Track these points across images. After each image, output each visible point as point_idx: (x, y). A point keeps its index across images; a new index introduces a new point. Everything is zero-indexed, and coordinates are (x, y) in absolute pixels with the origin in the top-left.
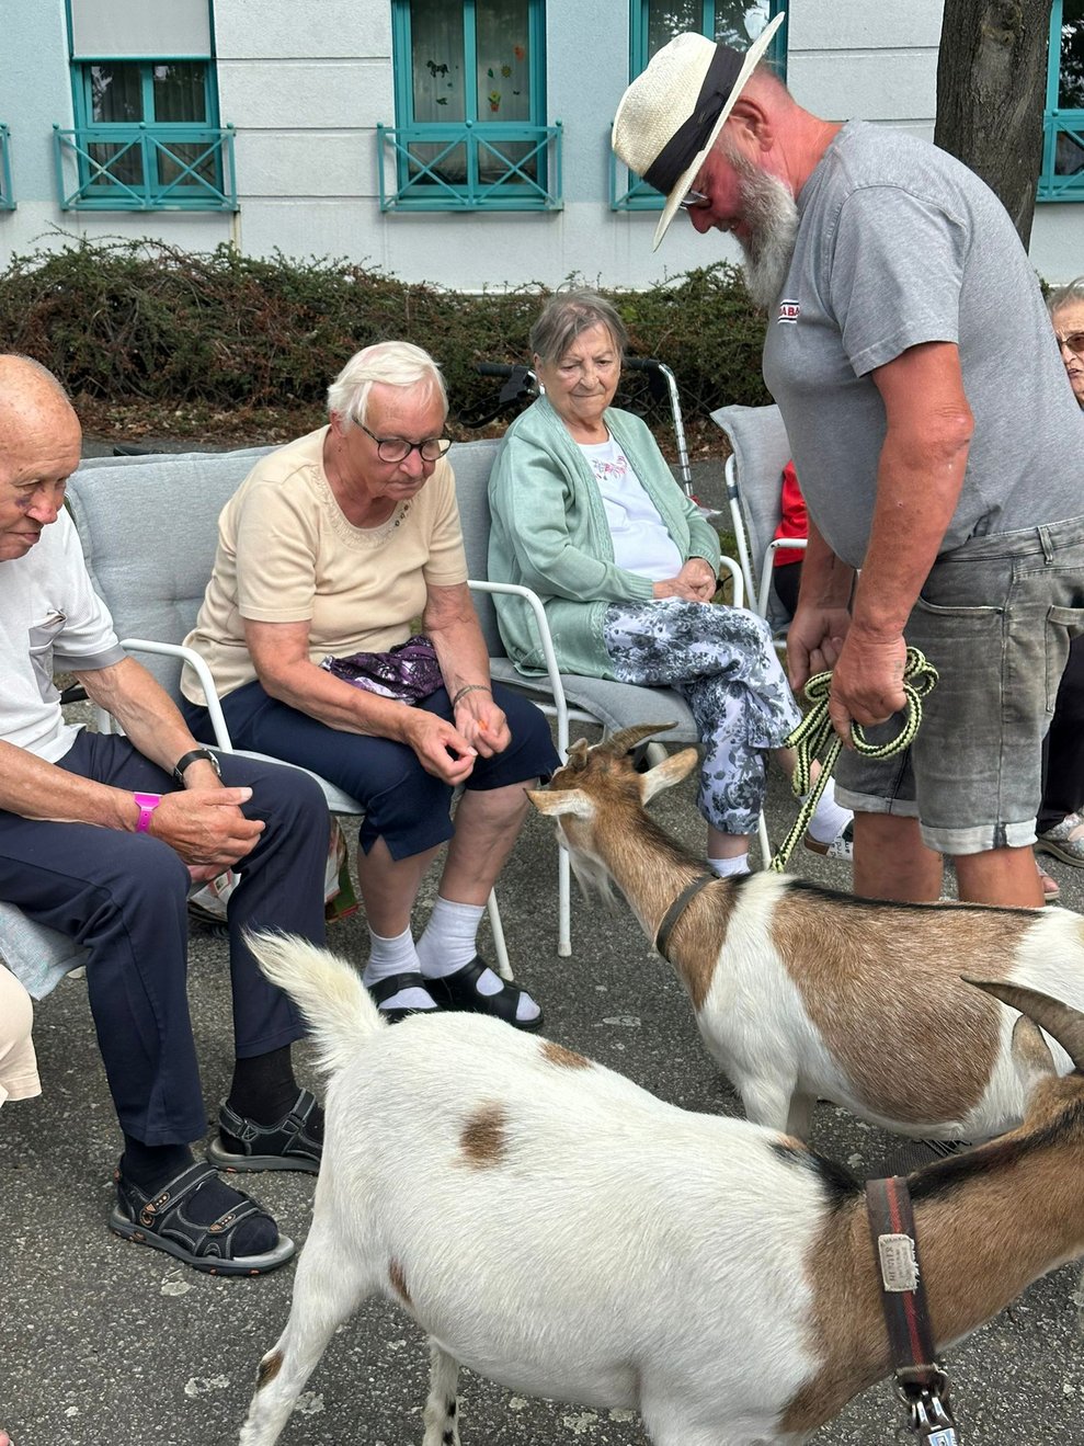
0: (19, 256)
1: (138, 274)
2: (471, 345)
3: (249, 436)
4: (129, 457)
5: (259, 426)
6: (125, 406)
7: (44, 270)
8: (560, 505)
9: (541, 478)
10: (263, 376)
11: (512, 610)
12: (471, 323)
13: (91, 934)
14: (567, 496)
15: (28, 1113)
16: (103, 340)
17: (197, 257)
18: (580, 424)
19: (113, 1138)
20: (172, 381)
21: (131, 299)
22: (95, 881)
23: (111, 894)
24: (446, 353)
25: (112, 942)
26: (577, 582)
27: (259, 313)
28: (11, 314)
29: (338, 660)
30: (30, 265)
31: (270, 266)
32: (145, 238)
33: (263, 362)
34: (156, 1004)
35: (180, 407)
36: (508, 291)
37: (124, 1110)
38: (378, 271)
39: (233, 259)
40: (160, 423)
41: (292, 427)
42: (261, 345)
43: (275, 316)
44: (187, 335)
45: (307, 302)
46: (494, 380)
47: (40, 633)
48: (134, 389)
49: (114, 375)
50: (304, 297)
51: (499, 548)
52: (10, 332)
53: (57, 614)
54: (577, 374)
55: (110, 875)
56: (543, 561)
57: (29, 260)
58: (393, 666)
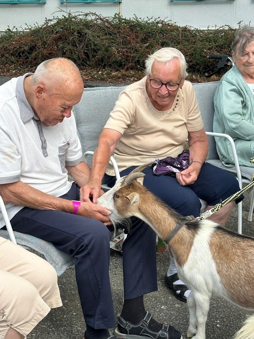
0: (48, 19)
1: (87, 25)
2: (203, 48)
3: (124, 80)
4: (88, 88)
5: (127, 77)
6: (82, 70)
7: (56, 23)
8: (240, 105)
9: (234, 96)
10: (129, 60)
11: (222, 143)
12: (203, 40)
13: (77, 254)
14: (243, 102)
15: (52, 315)
16: (75, 47)
17: (107, 18)
18: (248, 76)
19: (81, 325)
20: (98, 61)
21: (85, 33)
22: (79, 236)
23: (84, 240)
24: (194, 51)
25: (84, 257)
26: (246, 133)
27: (128, 37)
28: (45, 39)
29: (160, 160)
30: (51, 22)
31: (132, 21)
32: (90, 12)
33: (130, 54)
34: (99, 279)
35: (101, 70)
36: (217, 28)
37: (87, 316)
38: (170, 22)
39: (120, 19)
40: (94, 76)
41: (139, 77)
42: (129, 49)
43: (134, 39)
44: (103, 45)
45: (145, 34)
46: (211, 60)
47: (62, 149)
48: (85, 64)
49: (78, 60)
50: (144, 32)
51: (217, 121)
52: (44, 45)
53: (67, 143)
54: (246, 58)
55: (84, 233)
56: (234, 126)
57: (51, 20)
58: (179, 162)
